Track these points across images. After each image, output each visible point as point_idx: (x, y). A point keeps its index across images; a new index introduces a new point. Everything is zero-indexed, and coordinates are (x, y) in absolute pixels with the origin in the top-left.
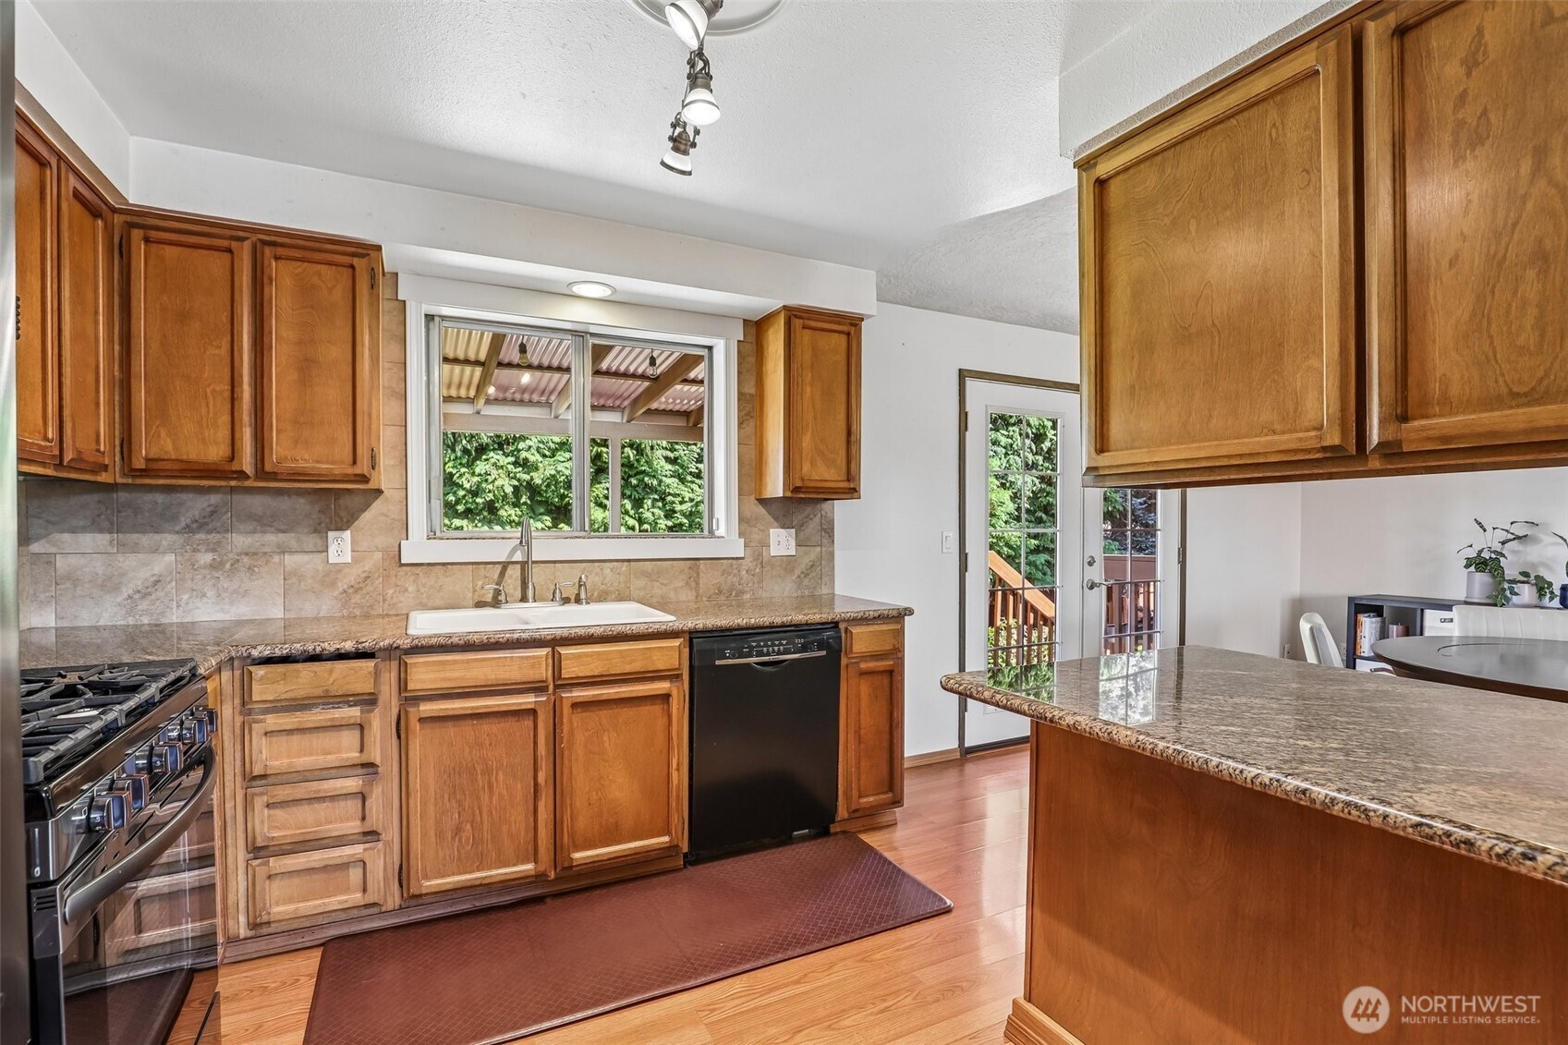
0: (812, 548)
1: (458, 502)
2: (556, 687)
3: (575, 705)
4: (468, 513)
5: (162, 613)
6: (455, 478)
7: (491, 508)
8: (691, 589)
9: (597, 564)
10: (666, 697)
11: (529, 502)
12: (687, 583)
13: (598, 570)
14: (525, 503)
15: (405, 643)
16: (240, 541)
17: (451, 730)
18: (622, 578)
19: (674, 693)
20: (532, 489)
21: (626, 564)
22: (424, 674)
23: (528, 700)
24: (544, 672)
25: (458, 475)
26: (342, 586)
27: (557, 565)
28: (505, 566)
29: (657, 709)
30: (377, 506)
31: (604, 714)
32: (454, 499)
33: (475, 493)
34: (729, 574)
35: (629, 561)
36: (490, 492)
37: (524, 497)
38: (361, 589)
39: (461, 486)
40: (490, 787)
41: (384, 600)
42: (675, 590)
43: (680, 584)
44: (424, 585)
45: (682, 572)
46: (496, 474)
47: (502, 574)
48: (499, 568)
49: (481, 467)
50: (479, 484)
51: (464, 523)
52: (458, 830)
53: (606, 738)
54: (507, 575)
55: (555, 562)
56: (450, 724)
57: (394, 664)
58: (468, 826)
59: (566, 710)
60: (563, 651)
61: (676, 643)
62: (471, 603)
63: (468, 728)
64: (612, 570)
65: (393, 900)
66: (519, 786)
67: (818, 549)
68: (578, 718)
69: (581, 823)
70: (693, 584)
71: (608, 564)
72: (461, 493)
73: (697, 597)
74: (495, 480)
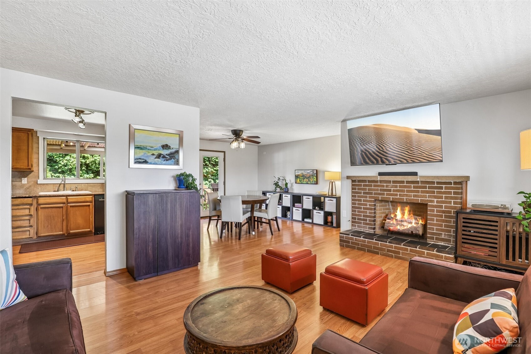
1: (59, 168)
2: (67, 203)
3: (71, 206)
4: (63, 172)
6: (58, 161)
7: (70, 170)
9: (80, 184)
10: (89, 206)
11: (85, 169)
14: (84, 170)
15: (38, 196)
17: (46, 210)
19: (91, 205)
20: (87, 165)
21: (87, 184)
22: (41, 201)
23: (62, 205)
24: (65, 201)
25: (59, 160)
26: (25, 187)
28: (60, 184)
29: (87, 207)
30: (32, 174)
31: (77, 208)
32: (57, 167)
33: (65, 166)
36: (70, 165)
37: (84, 168)
38: (29, 188)
39: (60, 164)
40: (54, 219)
41: (34, 190)
42: (98, 189)
44: (42, 187)
45: (99, 186)
46: (73, 160)
49: (68, 158)
50: (67, 164)
51: (61, 175)
52: (48, 226)
53: (77, 212)
54: (61, 186)
55: (71, 184)
56: (46, 209)
57: (36, 199)
58: (50, 226)
59: (69, 207)
60: (68, 197)
61: (91, 196)
63: (50, 210)
65: (35, 237)
66: (60, 219)
68: (71, 208)
69: (72, 226)
72: (60, 165)
74: (73, 162)
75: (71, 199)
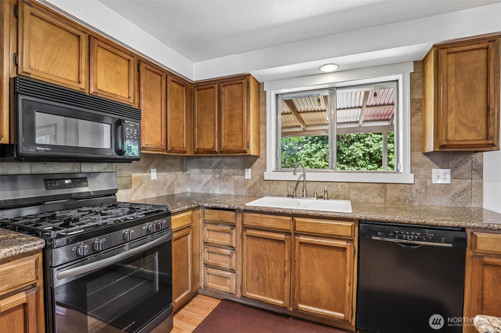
0: (464, 180)
1: (344, 159)
2: (295, 234)
3: (301, 243)
4: (347, 163)
5: (209, 191)
6: (343, 151)
7: (354, 160)
8: (382, 198)
9: (335, 183)
10: (344, 249)
12: (379, 194)
13: (335, 186)
14: (367, 159)
15: (242, 208)
16: (225, 171)
17: (257, 242)
18: (346, 190)
19: (348, 248)
20: (371, 155)
21: (348, 184)
22: (250, 219)
23: (282, 236)
24: (287, 227)
25: (344, 150)
26: (248, 186)
27: (318, 183)
28: (298, 182)
29: (340, 253)
30: (258, 161)
31: (314, 250)
32: (342, 158)
33: (349, 156)
34: (405, 191)
35: (349, 182)
36: (354, 155)
37: (367, 157)
38: (253, 187)
39: (345, 154)
40: (269, 266)
41: (260, 192)
42: (373, 197)
43: (376, 195)
44: (271, 188)
45: (377, 189)
46: (357, 149)
47: (297, 185)
48: (296, 183)
49: (351, 147)
50: (351, 153)
51: (345, 166)
52: (258, 279)
53: (315, 260)
54: (298, 186)
55: (317, 182)
56: (256, 239)
57: (241, 214)
58: (261, 278)
59: (297, 245)
60: (297, 219)
61: (350, 224)
62: (286, 195)
63: (262, 243)
64: (341, 186)
65: (239, 295)
66: (279, 270)
67: (469, 181)
68: (303, 248)
69: (303, 293)
70: (383, 195)
71: (340, 184)
72: (345, 156)
73: (385, 201)
74: (356, 151)
75: (302, 224)
